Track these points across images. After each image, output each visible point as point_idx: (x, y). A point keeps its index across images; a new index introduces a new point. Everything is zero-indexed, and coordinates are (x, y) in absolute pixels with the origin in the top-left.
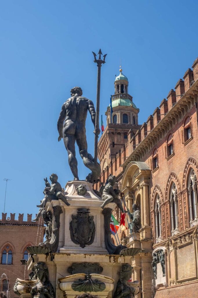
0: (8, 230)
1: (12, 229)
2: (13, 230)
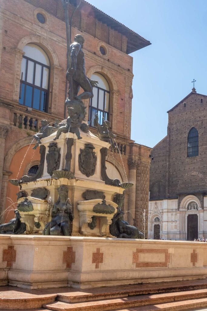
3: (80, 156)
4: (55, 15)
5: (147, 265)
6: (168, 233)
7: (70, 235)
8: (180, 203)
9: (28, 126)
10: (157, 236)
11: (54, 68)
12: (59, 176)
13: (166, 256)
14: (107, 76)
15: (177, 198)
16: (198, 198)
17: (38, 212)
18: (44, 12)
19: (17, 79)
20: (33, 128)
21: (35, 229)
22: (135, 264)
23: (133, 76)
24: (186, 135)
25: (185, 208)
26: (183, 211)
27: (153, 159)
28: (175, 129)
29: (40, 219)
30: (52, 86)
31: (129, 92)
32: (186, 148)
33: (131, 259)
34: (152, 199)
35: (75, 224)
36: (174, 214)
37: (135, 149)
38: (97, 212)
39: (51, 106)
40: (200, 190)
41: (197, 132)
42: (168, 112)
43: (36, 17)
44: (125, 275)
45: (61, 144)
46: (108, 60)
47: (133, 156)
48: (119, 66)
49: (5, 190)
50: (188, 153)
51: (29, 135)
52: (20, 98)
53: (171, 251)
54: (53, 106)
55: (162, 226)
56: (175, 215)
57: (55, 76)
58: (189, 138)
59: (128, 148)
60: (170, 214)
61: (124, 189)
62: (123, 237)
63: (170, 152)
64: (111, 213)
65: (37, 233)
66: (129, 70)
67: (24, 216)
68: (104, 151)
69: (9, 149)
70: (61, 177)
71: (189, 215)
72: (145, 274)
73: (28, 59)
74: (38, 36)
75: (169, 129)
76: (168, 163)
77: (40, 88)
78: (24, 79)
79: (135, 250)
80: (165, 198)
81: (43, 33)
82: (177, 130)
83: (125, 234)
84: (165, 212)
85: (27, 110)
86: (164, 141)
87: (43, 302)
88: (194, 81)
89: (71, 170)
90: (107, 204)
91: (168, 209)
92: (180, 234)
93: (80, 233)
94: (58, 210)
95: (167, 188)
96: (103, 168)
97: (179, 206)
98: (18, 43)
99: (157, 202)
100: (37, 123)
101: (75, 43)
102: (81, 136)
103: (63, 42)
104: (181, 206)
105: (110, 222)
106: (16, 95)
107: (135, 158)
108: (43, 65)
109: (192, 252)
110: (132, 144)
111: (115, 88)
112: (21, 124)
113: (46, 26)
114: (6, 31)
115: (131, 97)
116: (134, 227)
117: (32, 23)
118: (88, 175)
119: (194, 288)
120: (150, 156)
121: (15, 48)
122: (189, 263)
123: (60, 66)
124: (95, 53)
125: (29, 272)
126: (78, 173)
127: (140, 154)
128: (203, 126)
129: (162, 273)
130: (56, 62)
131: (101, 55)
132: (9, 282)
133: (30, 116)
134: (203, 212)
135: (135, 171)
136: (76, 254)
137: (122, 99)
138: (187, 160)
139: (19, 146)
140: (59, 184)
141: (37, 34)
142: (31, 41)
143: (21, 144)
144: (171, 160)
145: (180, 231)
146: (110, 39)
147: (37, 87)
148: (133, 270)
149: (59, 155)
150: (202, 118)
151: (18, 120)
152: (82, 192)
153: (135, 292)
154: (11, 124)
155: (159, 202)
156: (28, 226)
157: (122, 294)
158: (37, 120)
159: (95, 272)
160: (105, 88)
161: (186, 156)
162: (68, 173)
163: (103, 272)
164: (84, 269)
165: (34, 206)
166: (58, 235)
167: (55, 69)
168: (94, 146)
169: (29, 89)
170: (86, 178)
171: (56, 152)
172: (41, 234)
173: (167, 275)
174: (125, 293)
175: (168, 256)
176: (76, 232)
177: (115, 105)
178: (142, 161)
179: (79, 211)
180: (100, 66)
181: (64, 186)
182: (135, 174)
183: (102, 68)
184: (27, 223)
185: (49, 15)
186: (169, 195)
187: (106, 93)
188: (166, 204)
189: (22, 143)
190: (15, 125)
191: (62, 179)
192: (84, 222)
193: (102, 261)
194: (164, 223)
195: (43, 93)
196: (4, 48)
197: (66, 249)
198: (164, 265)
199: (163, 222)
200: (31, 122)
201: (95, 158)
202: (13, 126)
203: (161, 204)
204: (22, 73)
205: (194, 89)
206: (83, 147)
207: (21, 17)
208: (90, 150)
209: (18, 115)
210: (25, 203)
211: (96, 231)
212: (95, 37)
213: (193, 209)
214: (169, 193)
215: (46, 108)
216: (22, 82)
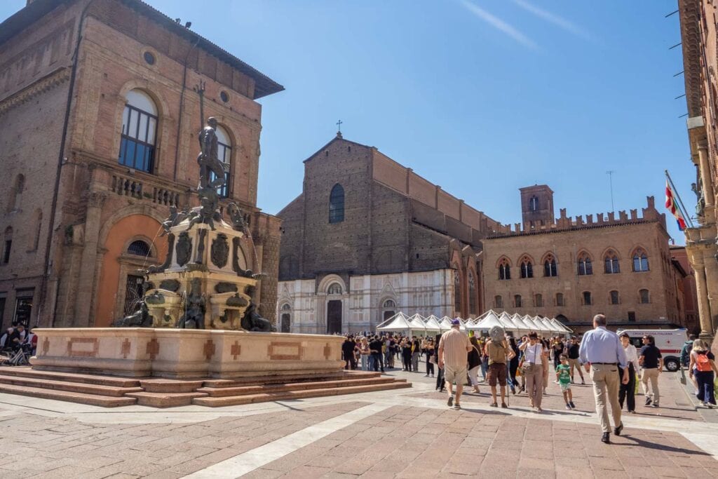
0: (607, 233)
1: (613, 230)
2: (613, 232)
3: (212, 246)
4: (166, 53)
5: (281, 357)
6: (301, 326)
7: (204, 329)
8: (318, 285)
9: (130, 192)
10: (286, 328)
11: (163, 119)
12: (192, 269)
13: (299, 349)
14: (229, 128)
15: (314, 278)
16: (343, 279)
17: (170, 305)
18: (153, 51)
19: (117, 132)
20: (136, 195)
21: (164, 322)
22: (269, 357)
23: (261, 127)
24: (328, 194)
25: (325, 291)
26: (322, 296)
27: (284, 232)
28: (313, 185)
29: (171, 312)
30: (161, 140)
31: (255, 148)
32: (328, 211)
33: (266, 352)
34: (281, 278)
35: (207, 317)
36: (310, 299)
37: (261, 219)
38: (229, 306)
39: (158, 165)
40: (345, 267)
41: (343, 189)
42: (304, 162)
43: (143, 56)
44: (261, 366)
45: (193, 235)
46: (231, 109)
47: (260, 229)
48: (244, 115)
49: (99, 271)
50: (330, 217)
51: (130, 203)
52: (120, 156)
53: (304, 344)
54: (160, 165)
55: (293, 317)
56: (312, 301)
57: (164, 129)
58: (331, 198)
59: (253, 219)
60: (304, 300)
61: (256, 281)
62: (255, 330)
63: (305, 216)
64: (244, 305)
65: (166, 326)
66: (256, 120)
67: (152, 309)
68: (236, 241)
69: (106, 220)
70: (194, 270)
71: (330, 301)
72: (279, 366)
73: (131, 108)
74: (145, 79)
75: (305, 184)
76: (302, 231)
77: (145, 144)
78: (125, 133)
79: (270, 343)
80: (298, 278)
81: (151, 77)
82: (315, 187)
83: (257, 328)
84: (298, 297)
85: (129, 172)
86: (298, 200)
87: (194, 387)
88: (340, 123)
89: (204, 262)
90: (240, 297)
91: (301, 293)
92: (317, 327)
93: (213, 326)
94: (191, 303)
95: (300, 265)
96: (235, 258)
97: (317, 288)
98: (119, 89)
99: (287, 282)
100: (141, 187)
101: (208, 128)
102: (215, 227)
103: (175, 86)
104: (319, 289)
105: (242, 315)
106: (115, 152)
107: (262, 231)
108: (149, 115)
109: (325, 345)
110: (258, 214)
111: (239, 143)
112: (120, 189)
113: (155, 68)
114: (106, 75)
115: (258, 154)
116: (267, 320)
117: (138, 65)
118: (220, 266)
119: (325, 379)
120: (281, 228)
121: (116, 95)
122: (321, 356)
123: (171, 116)
124: (214, 100)
125: (175, 362)
126: (211, 265)
127: (268, 226)
128: (351, 183)
129: (295, 366)
130: (166, 111)
131: (222, 101)
132: (151, 373)
133: (132, 180)
134: (349, 297)
135: (261, 247)
136: (216, 346)
137: (247, 157)
138: (328, 227)
139: (118, 216)
140: (192, 276)
141: (144, 77)
142: (136, 87)
143: (121, 214)
144: (307, 226)
145: (317, 324)
146: (234, 82)
147: (141, 142)
148: (268, 362)
149: (191, 245)
150: (349, 172)
151: (117, 185)
152: (214, 285)
153: (271, 381)
154: (109, 190)
155: (289, 283)
156: (156, 319)
157: (260, 382)
158: (141, 184)
159: (234, 363)
160: (226, 144)
161: (328, 222)
162: (201, 266)
163: (241, 363)
164: (223, 360)
165: (166, 299)
166: (193, 328)
167: (165, 121)
168: (227, 236)
169: (131, 145)
170: (219, 269)
171: (187, 243)
172: (171, 328)
173: (301, 368)
174: (262, 381)
175: (301, 350)
176: (209, 325)
177: (238, 164)
178: (271, 234)
179: (211, 304)
180: (220, 115)
181: (197, 279)
182: (261, 251)
183: (223, 119)
184: (155, 316)
185: (159, 54)
186: (303, 273)
187: (227, 149)
188: (300, 287)
189: (123, 213)
190: (114, 191)
191: (195, 272)
192: (217, 316)
193: (239, 353)
194: (296, 312)
195: (148, 148)
196: (103, 95)
197: (206, 342)
198: (297, 358)
199: (294, 310)
200: (133, 187)
201: (228, 248)
202: (111, 193)
203: (292, 286)
204: (124, 126)
205: (339, 134)
206: (215, 237)
207: (125, 58)
208: (223, 241)
209: (118, 178)
210: (157, 296)
211: (227, 324)
212: (215, 80)
213: (335, 293)
214: (303, 271)
215: (151, 168)
216: (123, 136)
